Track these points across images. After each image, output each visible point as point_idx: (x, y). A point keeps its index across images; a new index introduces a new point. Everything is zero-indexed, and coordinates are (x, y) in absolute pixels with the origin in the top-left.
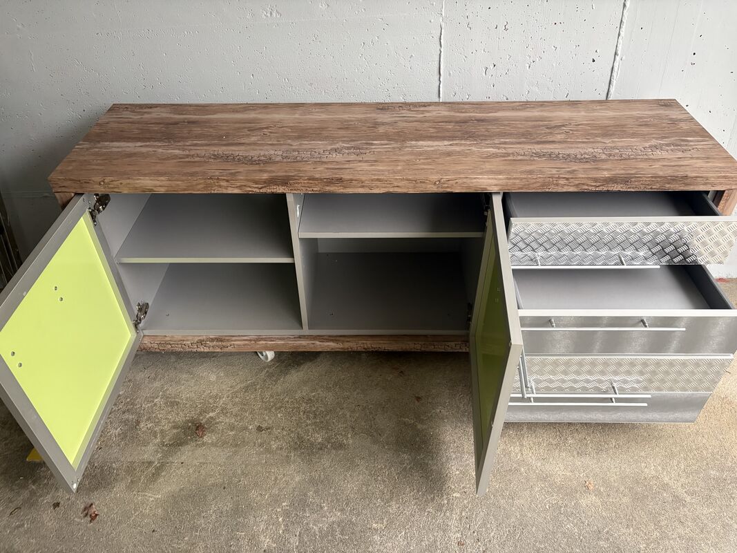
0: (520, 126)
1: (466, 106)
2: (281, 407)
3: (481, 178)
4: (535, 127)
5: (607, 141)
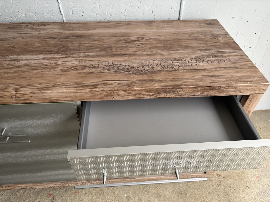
0: (106, 41)
1: (74, 25)
4: (117, 41)
5: (165, 53)
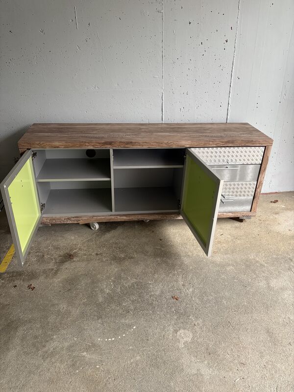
4: (199, 129)
5: (225, 132)
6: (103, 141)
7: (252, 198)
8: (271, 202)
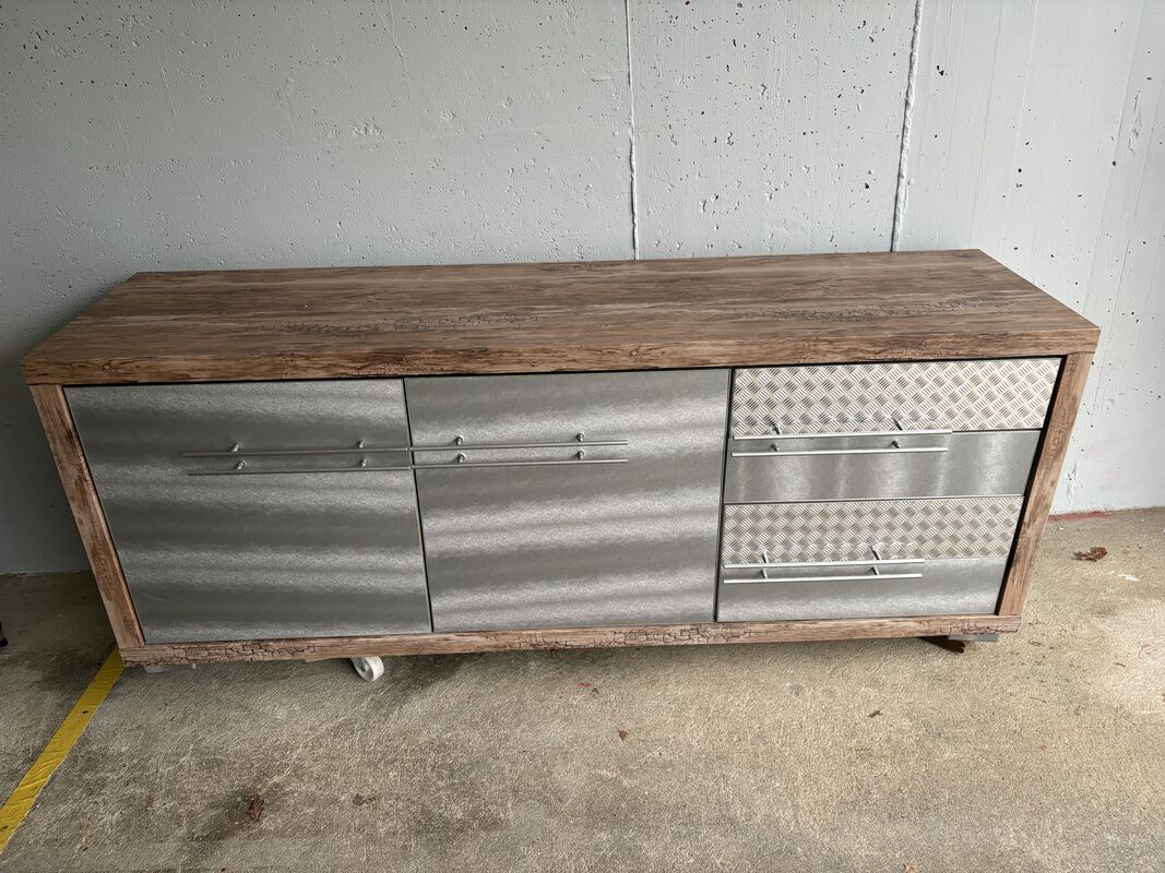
0: (755, 283)
2: (396, 760)
3: (700, 345)
5: (885, 296)
6: (367, 350)
7: (1003, 560)
8: (1079, 556)
